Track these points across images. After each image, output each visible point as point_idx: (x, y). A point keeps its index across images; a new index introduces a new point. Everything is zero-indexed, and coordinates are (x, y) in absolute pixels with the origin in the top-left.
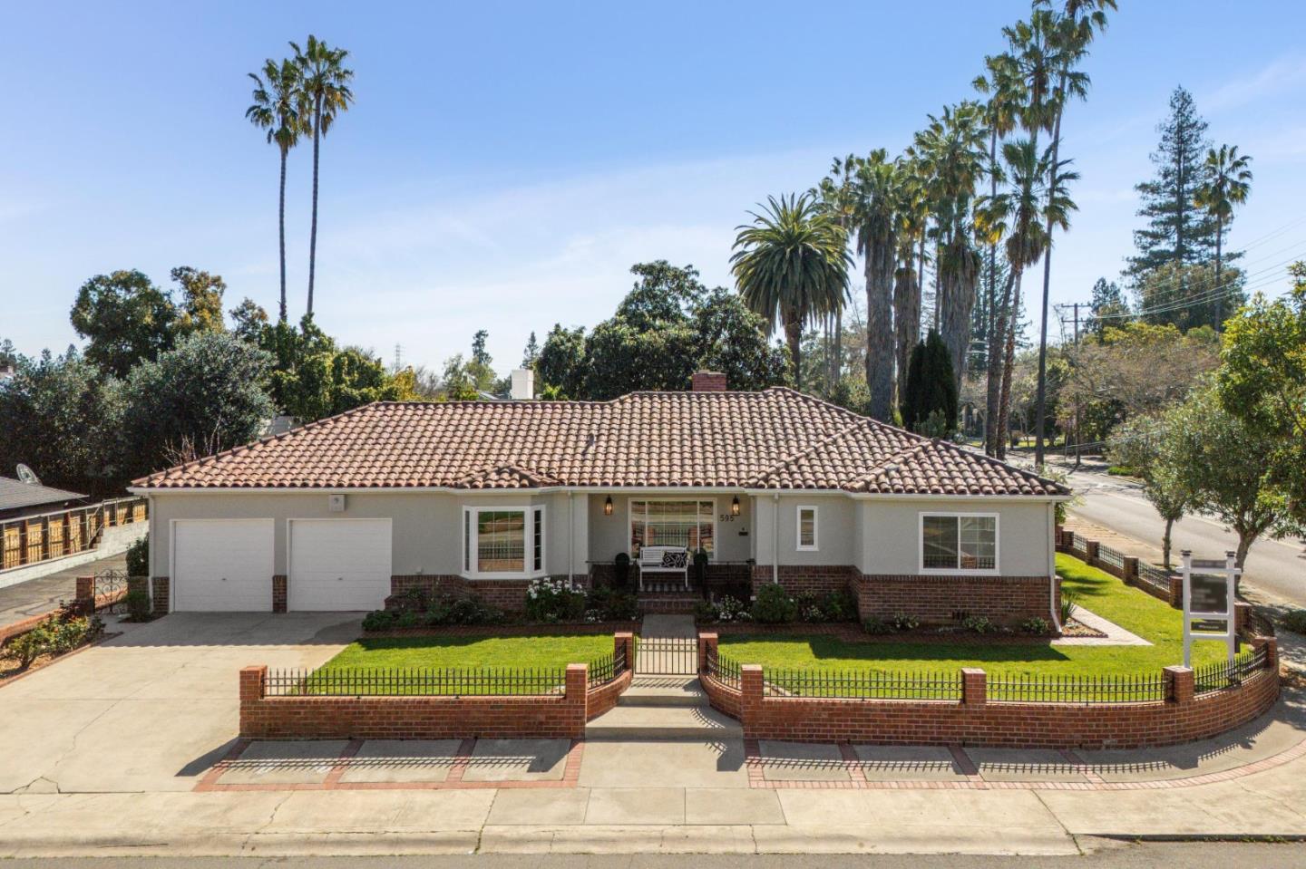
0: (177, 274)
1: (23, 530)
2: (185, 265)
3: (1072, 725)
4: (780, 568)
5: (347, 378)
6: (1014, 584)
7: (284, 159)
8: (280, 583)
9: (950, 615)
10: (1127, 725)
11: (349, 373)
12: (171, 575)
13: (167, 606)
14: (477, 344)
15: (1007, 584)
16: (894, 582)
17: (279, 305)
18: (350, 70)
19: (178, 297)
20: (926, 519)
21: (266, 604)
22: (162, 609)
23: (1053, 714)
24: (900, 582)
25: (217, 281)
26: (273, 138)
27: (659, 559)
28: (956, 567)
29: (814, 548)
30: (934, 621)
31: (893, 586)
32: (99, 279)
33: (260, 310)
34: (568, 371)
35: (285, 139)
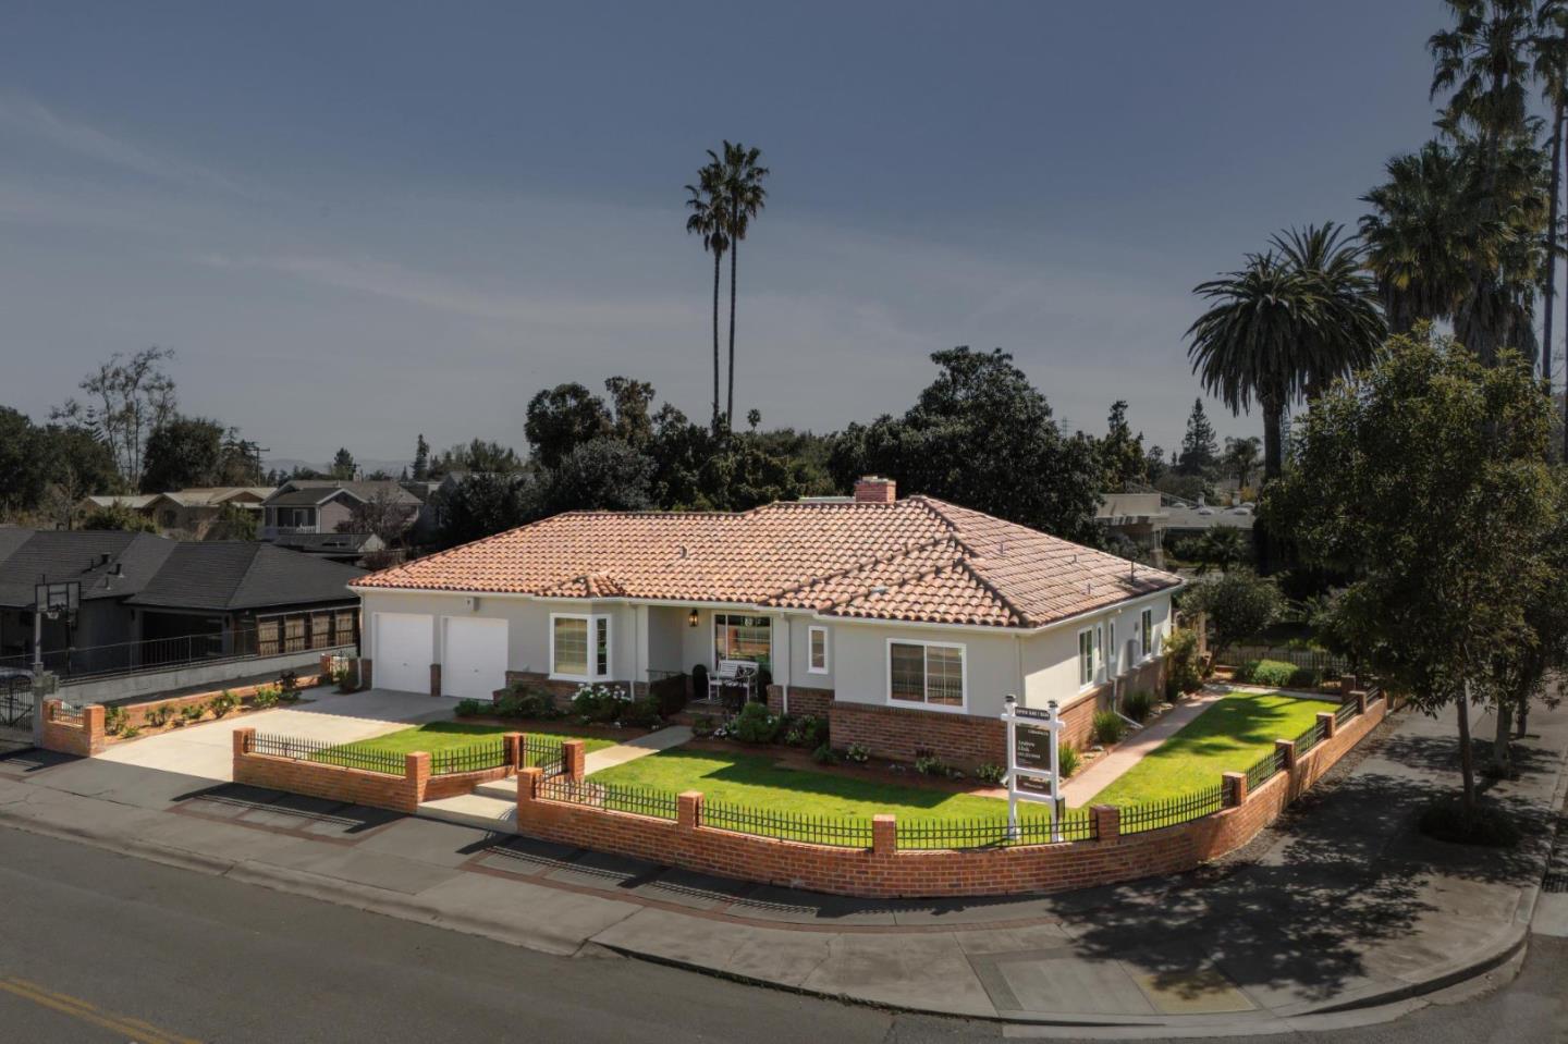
0: (614, 384)
1: (282, 623)
2: (617, 375)
3: (763, 860)
4: (790, 689)
5: (750, 478)
6: (978, 724)
7: (717, 263)
8: (436, 670)
9: (914, 752)
10: (814, 868)
11: (752, 473)
12: (373, 658)
13: (370, 684)
14: (1115, 417)
15: (971, 724)
16: (861, 711)
17: (712, 407)
18: (764, 168)
19: (610, 403)
20: (893, 645)
21: (426, 689)
22: (367, 686)
23: (748, 846)
24: (865, 711)
25: (646, 387)
26: (709, 245)
27: (732, 674)
28: (923, 701)
29: (823, 671)
30: (898, 757)
31: (858, 715)
32: (545, 393)
33: (678, 413)
34: (850, 472)
35: (718, 244)
